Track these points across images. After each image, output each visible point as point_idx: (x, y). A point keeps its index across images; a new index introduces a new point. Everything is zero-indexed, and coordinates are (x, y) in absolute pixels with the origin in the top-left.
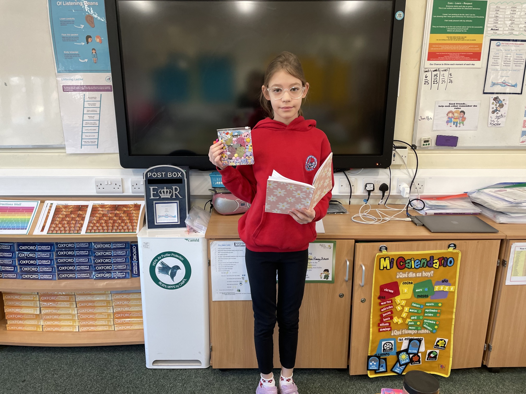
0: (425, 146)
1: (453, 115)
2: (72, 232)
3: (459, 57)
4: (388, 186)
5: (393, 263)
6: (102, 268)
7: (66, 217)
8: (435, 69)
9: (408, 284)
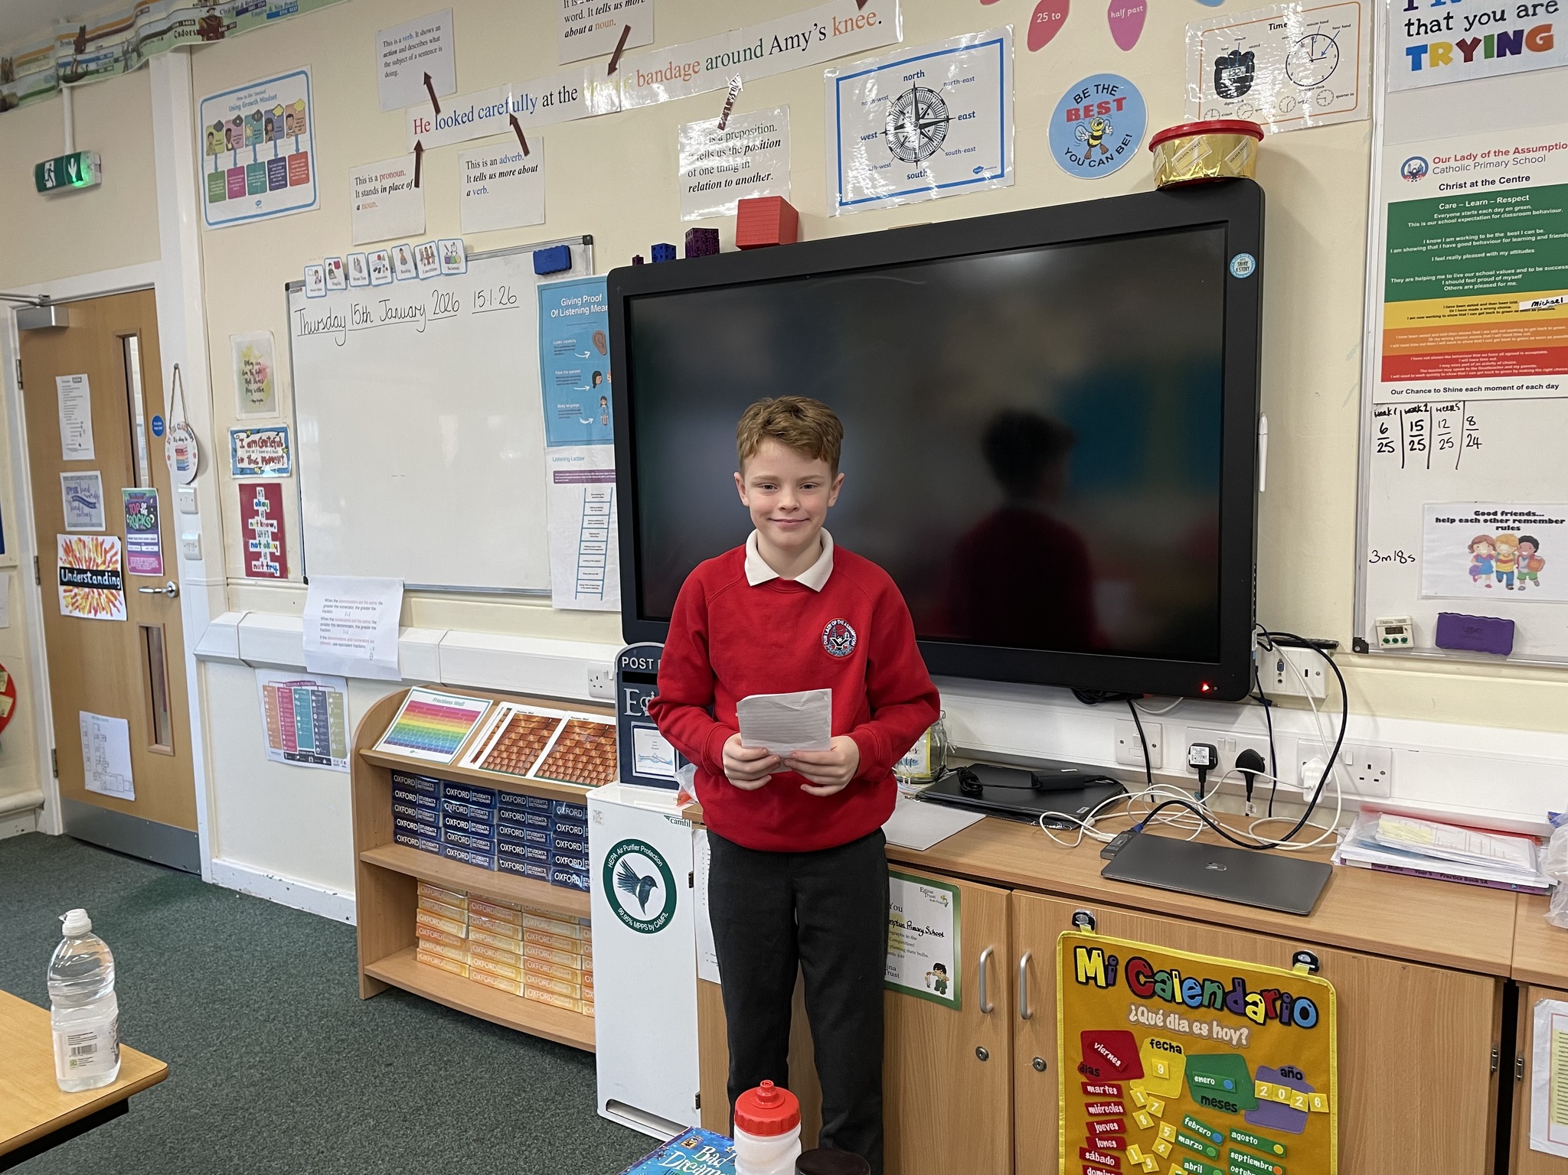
0: (1391, 645)
1: (1495, 549)
2: (517, 771)
3: (1497, 365)
4: (1263, 759)
5: (1115, 971)
6: (565, 860)
7: (520, 739)
8: (1413, 406)
9: (1166, 1049)
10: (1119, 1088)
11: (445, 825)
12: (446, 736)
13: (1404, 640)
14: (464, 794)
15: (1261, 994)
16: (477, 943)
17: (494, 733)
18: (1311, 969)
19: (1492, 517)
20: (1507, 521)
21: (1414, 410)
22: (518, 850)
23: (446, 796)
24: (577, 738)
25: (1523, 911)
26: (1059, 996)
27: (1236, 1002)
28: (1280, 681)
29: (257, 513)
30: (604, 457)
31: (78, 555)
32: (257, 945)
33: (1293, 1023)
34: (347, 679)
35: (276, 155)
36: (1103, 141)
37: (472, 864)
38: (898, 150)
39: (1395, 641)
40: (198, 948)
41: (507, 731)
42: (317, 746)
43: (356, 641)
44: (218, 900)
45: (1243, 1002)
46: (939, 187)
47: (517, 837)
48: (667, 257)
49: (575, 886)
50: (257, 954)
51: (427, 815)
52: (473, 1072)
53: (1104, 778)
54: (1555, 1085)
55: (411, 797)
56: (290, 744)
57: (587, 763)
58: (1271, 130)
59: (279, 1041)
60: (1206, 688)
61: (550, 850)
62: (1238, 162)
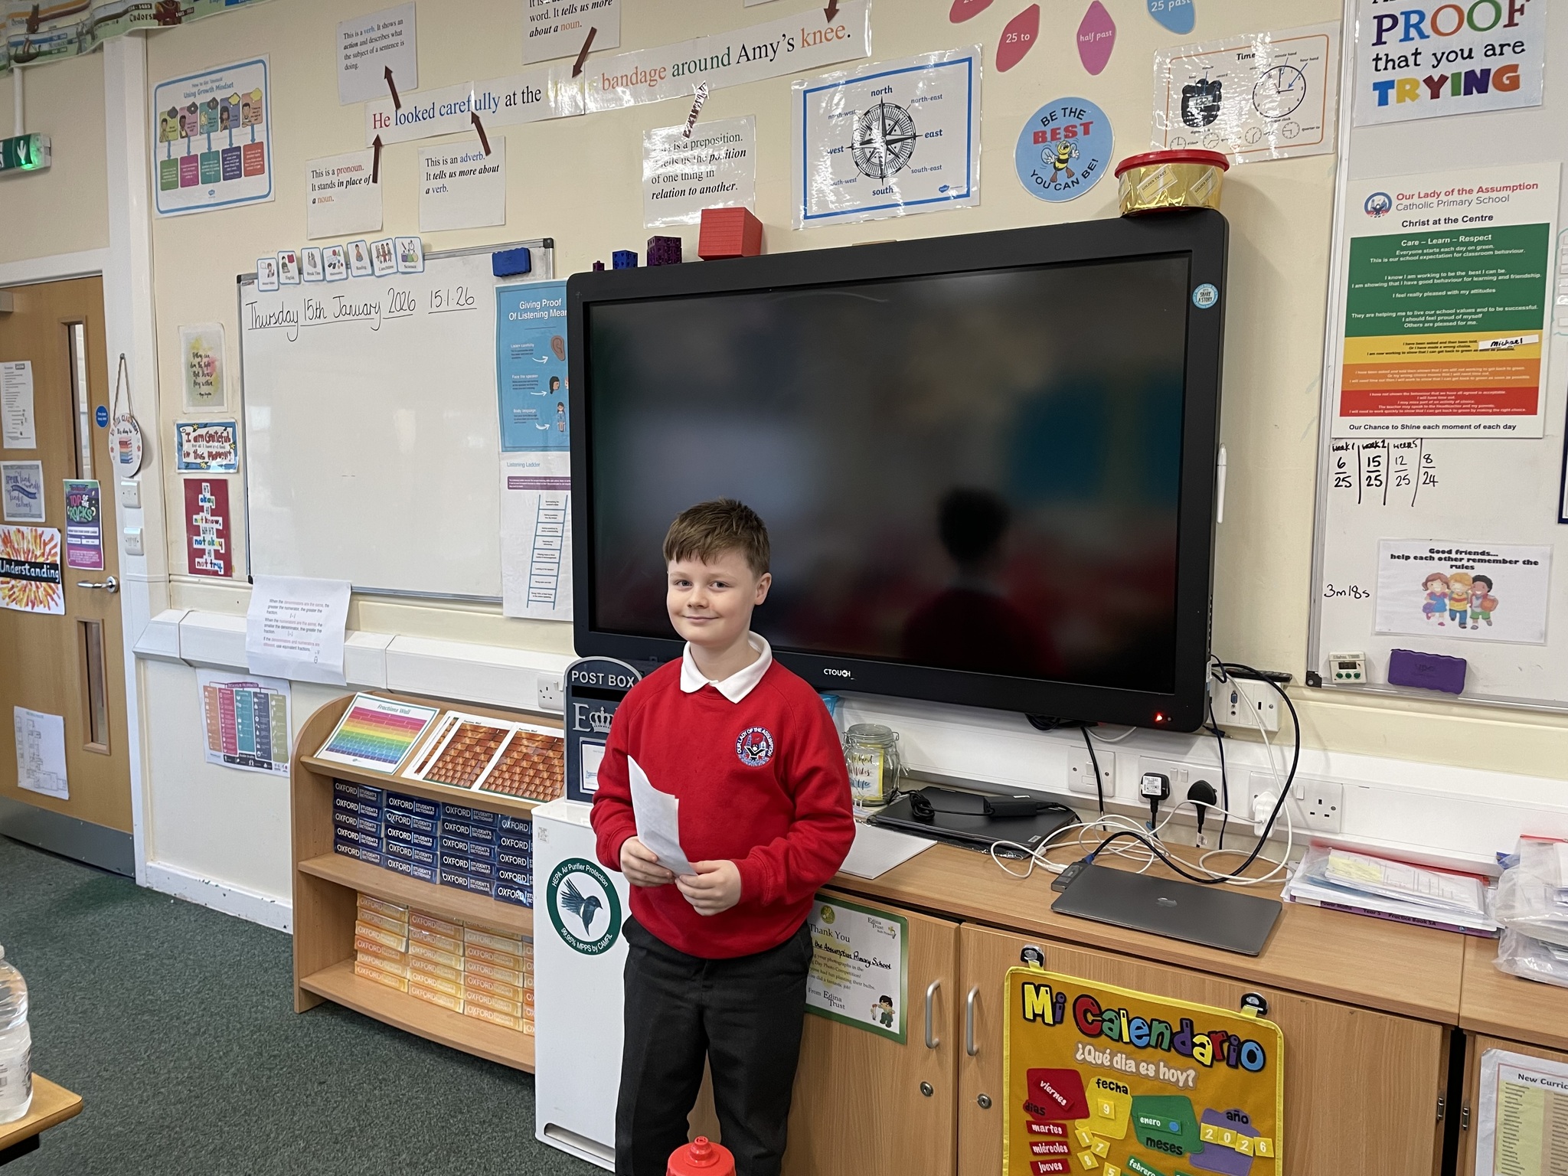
0: (1344, 680)
1: (1448, 588)
2: (462, 783)
3: (1454, 404)
4: (1215, 791)
5: (1063, 1009)
6: (509, 875)
7: (466, 750)
8: (1371, 441)
9: (1112, 1089)
10: (1064, 1127)
11: (387, 836)
12: (389, 746)
13: (1357, 676)
14: (407, 805)
15: (1208, 1036)
16: (416, 957)
17: (439, 742)
18: (1259, 1012)
19: (1447, 555)
20: (1461, 559)
21: (1372, 446)
22: (462, 863)
23: (389, 806)
24: (525, 750)
25: (1471, 954)
26: (1006, 1033)
27: (1183, 1043)
28: (1233, 713)
29: (202, 509)
30: (560, 464)
31: (16, 546)
32: (190, 954)
33: (1240, 1066)
34: (290, 682)
35: (231, 144)
36: (1069, 165)
37: (414, 876)
38: (864, 166)
39: (1348, 676)
40: (129, 955)
41: (453, 741)
42: (258, 750)
43: (300, 643)
44: (152, 904)
45: (1190, 1043)
46: (906, 204)
47: (460, 850)
48: (628, 264)
49: (519, 902)
50: (190, 963)
51: (369, 825)
52: (408, 1092)
53: (1055, 805)
54: (1500, 1136)
55: (352, 806)
56: (230, 746)
57: (535, 776)
58: (1236, 161)
59: (209, 1057)
60: (1159, 718)
61: (494, 865)
62: (1203, 192)
